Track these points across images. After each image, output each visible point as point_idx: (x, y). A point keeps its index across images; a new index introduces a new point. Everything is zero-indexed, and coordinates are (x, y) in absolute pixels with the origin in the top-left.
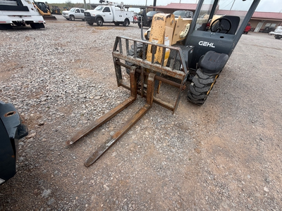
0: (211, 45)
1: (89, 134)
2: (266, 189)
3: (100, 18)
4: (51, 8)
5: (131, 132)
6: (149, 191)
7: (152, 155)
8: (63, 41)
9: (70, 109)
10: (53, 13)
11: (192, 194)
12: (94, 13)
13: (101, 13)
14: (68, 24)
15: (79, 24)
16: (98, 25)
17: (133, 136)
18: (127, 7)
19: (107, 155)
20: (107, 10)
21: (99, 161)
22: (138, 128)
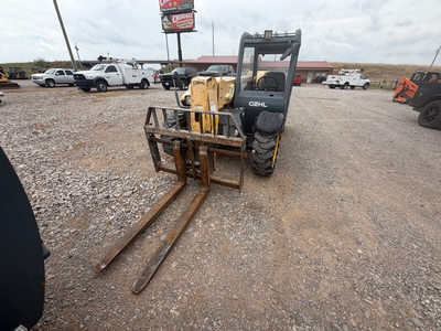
0: (263, 105)
1: (128, 247)
2: (360, 251)
3: (101, 80)
4: (6, 70)
5: (190, 230)
6: (235, 296)
7: (227, 251)
8: (44, 121)
9: (86, 220)
10: (12, 76)
11: (286, 282)
12: (90, 74)
13: (102, 74)
14: (44, 92)
15: (65, 91)
16: (100, 91)
17: (195, 234)
18: (142, 63)
19: (163, 269)
20: (112, 69)
21: (155, 280)
22: (199, 222)
